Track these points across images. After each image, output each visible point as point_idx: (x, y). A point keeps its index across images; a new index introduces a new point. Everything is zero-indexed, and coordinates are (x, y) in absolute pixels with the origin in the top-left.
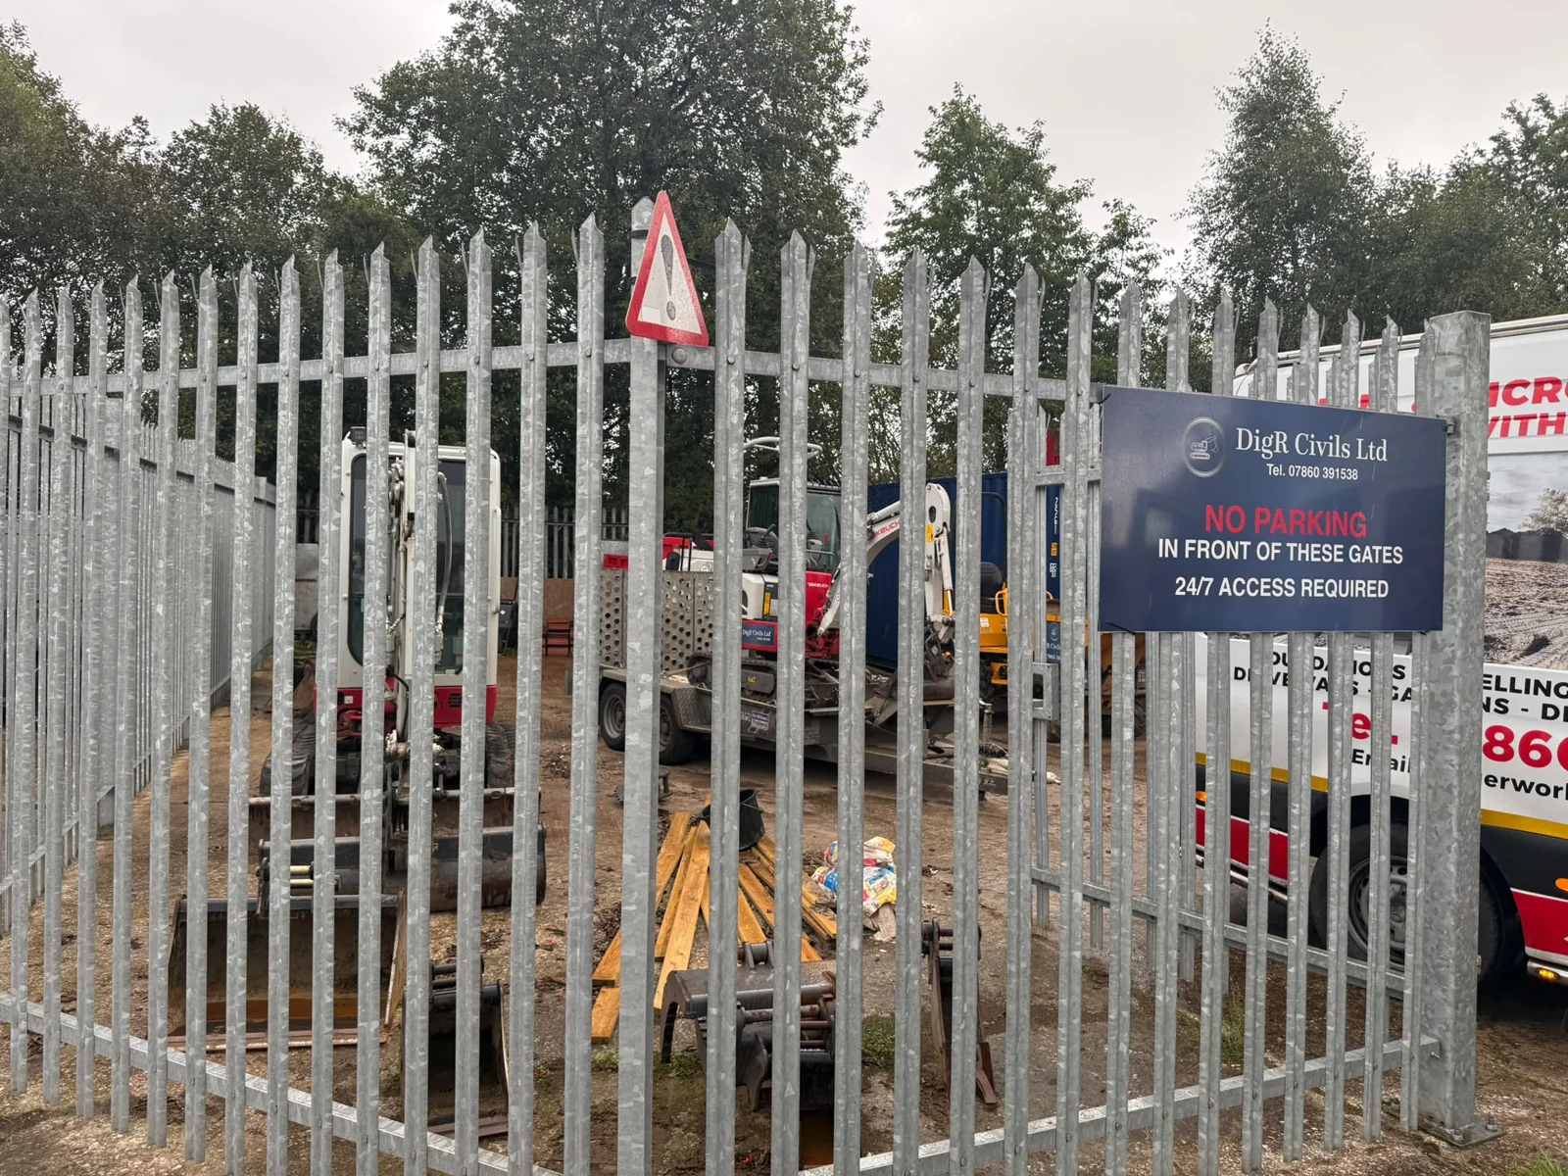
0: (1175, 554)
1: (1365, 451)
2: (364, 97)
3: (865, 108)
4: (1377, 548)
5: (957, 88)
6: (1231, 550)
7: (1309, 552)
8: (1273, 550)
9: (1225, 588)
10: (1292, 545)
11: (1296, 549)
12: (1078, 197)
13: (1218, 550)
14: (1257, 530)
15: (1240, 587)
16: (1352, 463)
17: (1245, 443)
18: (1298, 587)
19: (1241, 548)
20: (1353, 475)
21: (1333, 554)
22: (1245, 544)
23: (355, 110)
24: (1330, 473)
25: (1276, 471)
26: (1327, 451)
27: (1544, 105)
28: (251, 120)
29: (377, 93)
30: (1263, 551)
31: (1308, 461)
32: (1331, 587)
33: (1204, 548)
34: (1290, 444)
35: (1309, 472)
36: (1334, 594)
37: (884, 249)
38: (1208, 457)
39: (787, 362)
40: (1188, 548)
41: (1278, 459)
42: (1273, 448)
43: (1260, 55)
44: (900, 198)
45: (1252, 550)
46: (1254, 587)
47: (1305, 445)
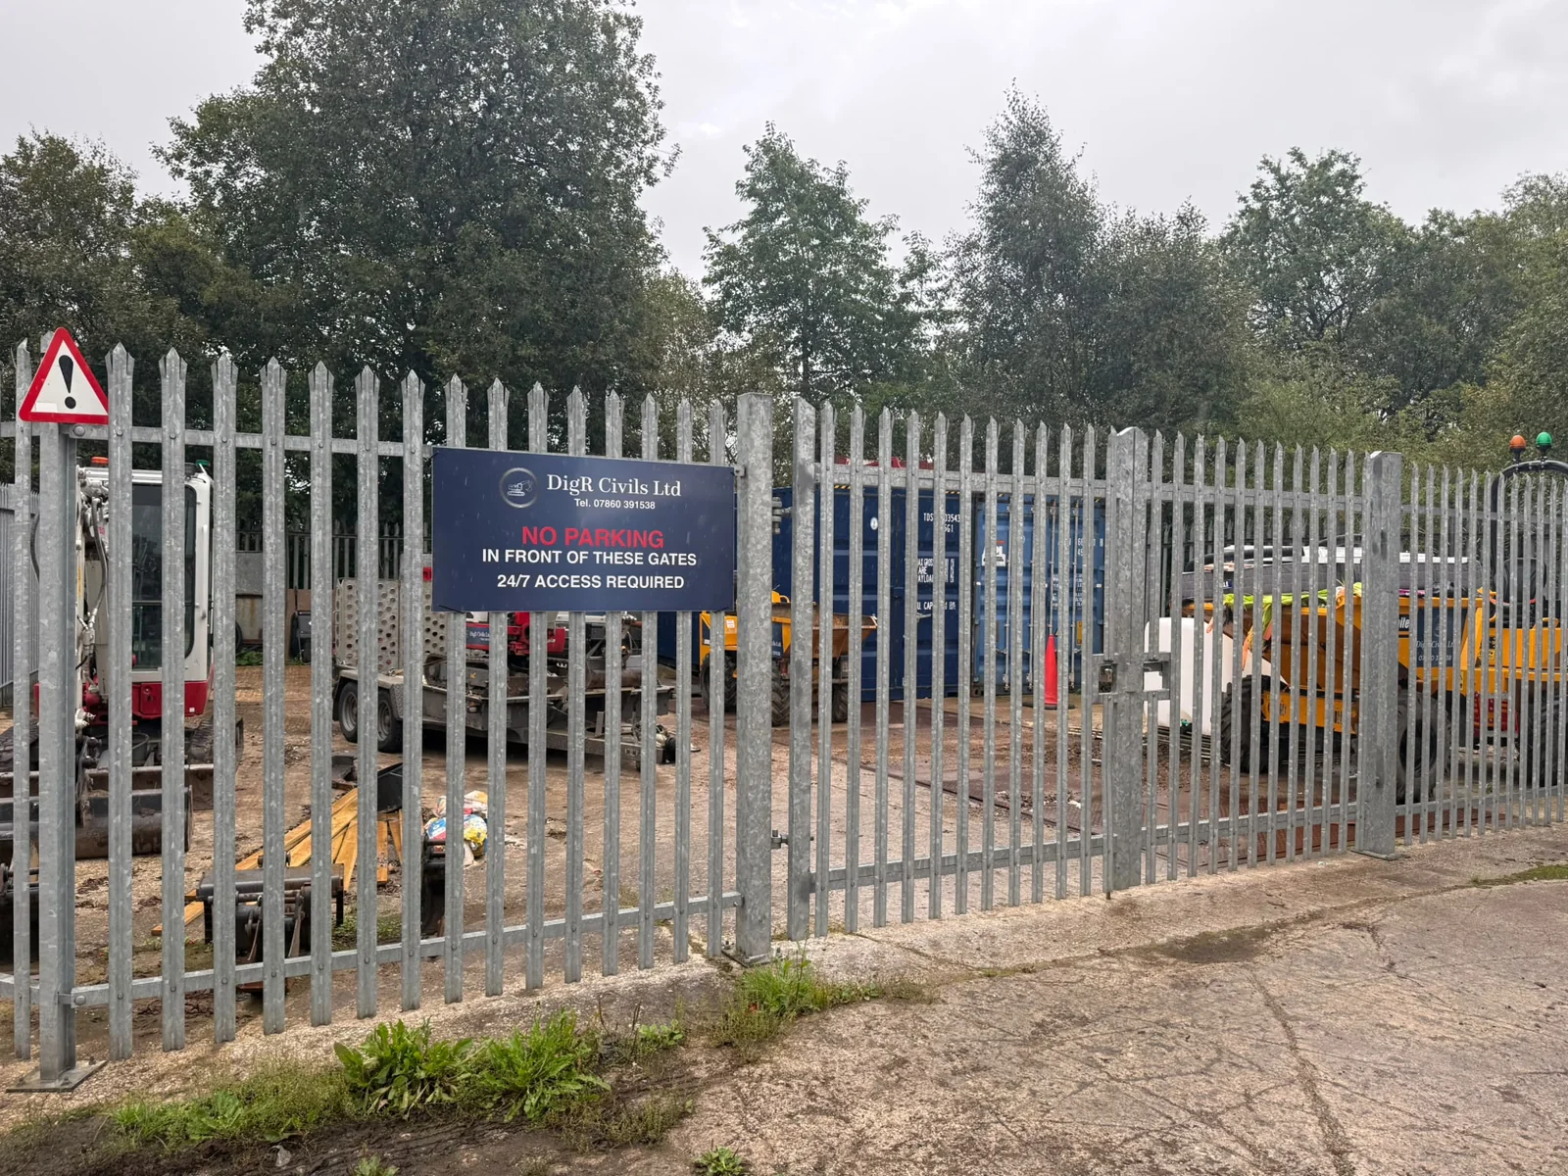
0: (497, 559)
1: (661, 488)
2: (180, 128)
3: (663, 150)
4: (673, 555)
5: (770, 126)
6: (544, 556)
7: (615, 558)
8: (581, 557)
9: (540, 581)
10: (598, 554)
11: (601, 557)
12: (886, 229)
13: (534, 556)
14: (567, 542)
15: (553, 581)
16: (650, 497)
17: (555, 483)
18: (604, 581)
19: (553, 555)
20: (652, 505)
21: (637, 559)
22: (557, 553)
23: (169, 140)
24: (630, 505)
25: (584, 503)
26: (627, 489)
27: (1299, 157)
28: (58, 153)
29: (193, 122)
30: (573, 557)
31: (610, 497)
32: (633, 581)
33: (521, 555)
34: (595, 485)
35: (609, 504)
36: (635, 586)
37: (704, 281)
38: (523, 494)
39: (166, 434)
40: (507, 556)
41: (583, 496)
42: (580, 488)
43: (1009, 113)
44: (714, 233)
45: (563, 557)
46: (564, 581)
47: (606, 485)
